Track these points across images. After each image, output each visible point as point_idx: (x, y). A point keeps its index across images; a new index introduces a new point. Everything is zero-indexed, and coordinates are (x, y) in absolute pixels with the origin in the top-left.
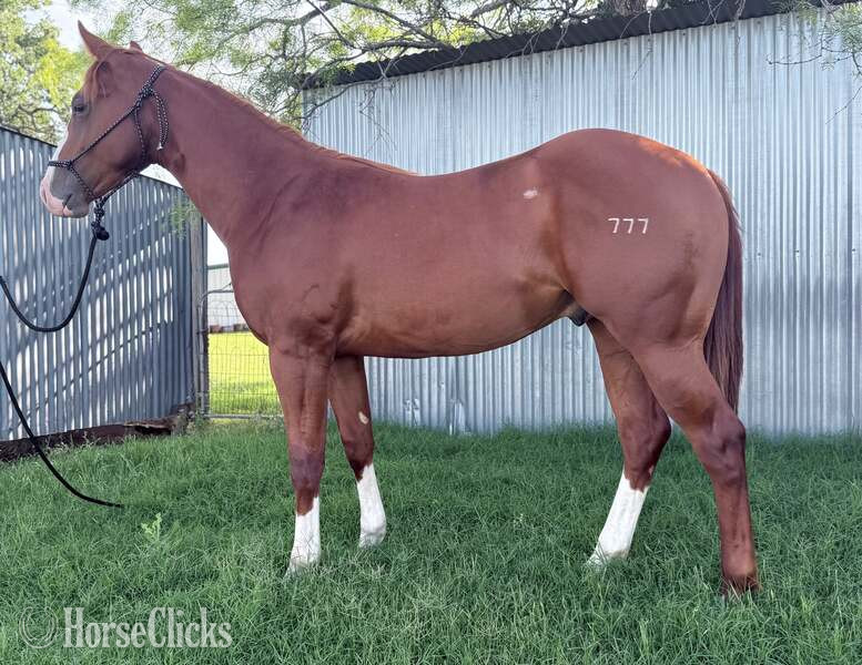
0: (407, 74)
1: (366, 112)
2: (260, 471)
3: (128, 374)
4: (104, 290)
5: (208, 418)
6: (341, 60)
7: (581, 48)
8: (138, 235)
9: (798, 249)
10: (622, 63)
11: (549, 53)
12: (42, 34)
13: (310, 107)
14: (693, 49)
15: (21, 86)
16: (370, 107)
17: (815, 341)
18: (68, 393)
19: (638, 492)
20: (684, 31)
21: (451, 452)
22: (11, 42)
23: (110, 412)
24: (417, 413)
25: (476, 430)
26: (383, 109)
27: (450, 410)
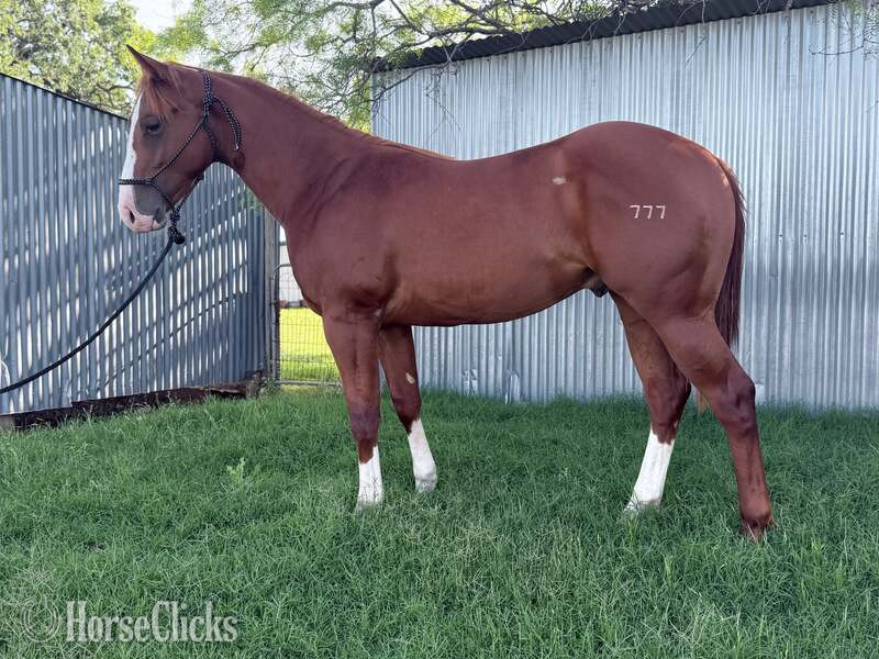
0: (472, 58)
1: (432, 95)
2: (330, 428)
3: (206, 340)
4: (185, 260)
5: (279, 384)
6: (409, 46)
7: (639, 35)
8: (216, 211)
9: (843, 230)
10: (678, 49)
11: (608, 39)
12: (119, 13)
13: (379, 91)
14: (747, 36)
15: (98, 64)
16: (436, 90)
17: (857, 320)
18: (151, 356)
19: (666, 445)
20: (739, 20)
21: (504, 417)
22: (90, 20)
23: (189, 375)
24: (475, 383)
25: (530, 400)
26: (448, 92)
27: (506, 380)
